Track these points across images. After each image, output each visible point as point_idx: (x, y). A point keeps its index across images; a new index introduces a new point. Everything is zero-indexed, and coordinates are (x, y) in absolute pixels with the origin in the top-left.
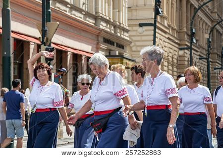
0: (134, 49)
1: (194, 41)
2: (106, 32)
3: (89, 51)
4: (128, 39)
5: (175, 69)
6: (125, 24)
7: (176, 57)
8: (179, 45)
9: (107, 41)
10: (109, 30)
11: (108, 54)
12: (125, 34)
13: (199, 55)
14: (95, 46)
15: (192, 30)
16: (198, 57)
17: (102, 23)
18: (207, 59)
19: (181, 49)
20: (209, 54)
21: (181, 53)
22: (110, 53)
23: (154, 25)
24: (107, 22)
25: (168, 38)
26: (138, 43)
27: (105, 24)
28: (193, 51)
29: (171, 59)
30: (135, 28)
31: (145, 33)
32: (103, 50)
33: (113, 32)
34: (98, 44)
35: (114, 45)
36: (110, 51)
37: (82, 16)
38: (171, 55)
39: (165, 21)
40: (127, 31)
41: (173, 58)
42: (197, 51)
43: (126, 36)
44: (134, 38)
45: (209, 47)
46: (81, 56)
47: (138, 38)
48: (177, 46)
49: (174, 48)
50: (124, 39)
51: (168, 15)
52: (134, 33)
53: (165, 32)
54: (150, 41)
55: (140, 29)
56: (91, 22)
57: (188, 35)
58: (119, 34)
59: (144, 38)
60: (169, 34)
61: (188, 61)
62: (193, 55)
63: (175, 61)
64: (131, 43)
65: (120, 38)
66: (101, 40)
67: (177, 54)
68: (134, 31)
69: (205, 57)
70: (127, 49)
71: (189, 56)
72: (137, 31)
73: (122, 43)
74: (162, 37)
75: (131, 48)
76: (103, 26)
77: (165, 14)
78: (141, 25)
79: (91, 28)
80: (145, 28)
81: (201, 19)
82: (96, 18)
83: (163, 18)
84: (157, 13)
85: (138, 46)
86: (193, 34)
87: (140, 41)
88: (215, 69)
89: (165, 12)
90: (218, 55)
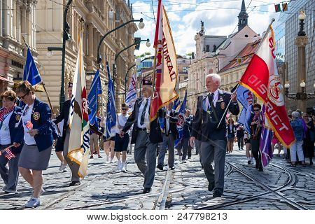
1: (101, 67)
2: (15, 54)
4: (37, 62)
6: (34, 48)
8: (87, 70)
9: (16, 64)
10: (17, 53)
11: (16, 77)
12: (34, 57)
14: (2, 68)
15: (98, 56)
16: (104, 83)
17: (10, 46)
19: (88, 74)
20: (114, 79)
21: (89, 77)
22: (18, 76)
23: (63, 50)
24: (16, 45)
26: (46, 67)
27: (13, 47)
30: (43, 52)
31: (54, 58)
32: (11, 73)
33: (21, 55)
34: (6, 66)
36: (18, 73)
39: (73, 47)
40: (36, 55)
42: (103, 77)
44: (42, 62)
45: (114, 72)
47: (47, 62)
51: (76, 41)
52: (42, 57)
53: (73, 58)
54: (58, 65)
55: (49, 54)
57: (95, 61)
59: (52, 62)
64: (40, 66)
66: (10, 62)
68: (43, 55)
72: (46, 55)
74: (70, 63)
77: (73, 40)
78: (50, 49)
80: (54, 52)
81: (107, 47)
82: (5, 40)
83: (71, 43)
84: (66, 38)
85: (47, 70)
86: (99, 61)
87: (49, 65)
88: (120, 94)
89: (73, 38)
90: (122, 81)
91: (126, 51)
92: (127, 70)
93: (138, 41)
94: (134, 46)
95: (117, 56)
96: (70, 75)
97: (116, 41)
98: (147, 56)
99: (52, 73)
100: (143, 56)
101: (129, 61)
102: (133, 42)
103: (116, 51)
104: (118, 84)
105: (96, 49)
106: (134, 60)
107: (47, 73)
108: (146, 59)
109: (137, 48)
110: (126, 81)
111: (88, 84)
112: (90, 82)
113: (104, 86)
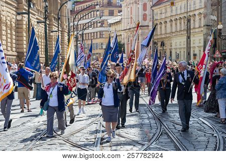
1: (32, 6)
5: (14, 33)
7: (14, 20)
13: (37, 19)
16: (36, 20)
18: (45, 22)
19: (19, 14)
20: (45, 18)
21: (19, 17)
25: (6, 2)
28: (30, 14)
29: (9, 23)
38: (9, 18)
41: (11, 22)
42: (34, 15)
45: (46, 11)
48: (14, 9)
49: (12, 12)
61: (26, 25)
62: (31, 18)
63: (14, 25)
67: (15, 17)
71: (27, 20)
88: (52, 32)
90: (54, 18)
92: (59, 5)
104: (50, 21)
110: (59, 18)
111: (20, 22)
112: (22, 20)
113: (36, 23)
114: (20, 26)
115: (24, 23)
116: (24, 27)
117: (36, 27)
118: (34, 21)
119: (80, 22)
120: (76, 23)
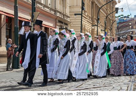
0: (72, 26)
1: (99, 22)
2: (60, 18)
3: (52, 26)
4: (69, 21)
6: (68, 14)
7: (90, 29)
8: (92, 24)
9: (60, 22)
10: (61, 17)
11: (60, 28)
12: (68, 19)
13: (101, 29)
14: (54, 24)
15: (98, 17)
16: (101, 30)
17: (58, 13)
18: (105, 31)
19: (93, 26)
20: (105, 28)
21: (93, 28)
22: (61, 27)
23: (81, 15)
24: (60, 13)
25: (87, 21)
26: (73, 23)
27: (59, 14)
28: (98, 27)
29: (88, 30)
30: (72, 16)
31: (77, 18)
32: (58, 26)
33: (63, 17)
34: (56, 23)
35: (63, 24)
36: (61, 26)
37: (49, 10)
38: (88, 28)
39: (86, 13)
40: (69, 17)
41: (89, 30)
42: (100, 27)
43: (68, 20)
44: (72, 21)
45: (105, 25)
46: (48, 28)
48: (91, 24)
49: (90, 25)
50: (67, 21)
51: (87, 10)
52: (72, 18)
53: (86, 18)
55: (75, 17)
56: (53, 13)
57: (96, 20)
58: (65, 19)
60: (88, 19)
62: (98, 29)
63: (91, 32)
64: (71, 23)
65: (66, 20)
66: (57, 21)
67: (91, 28)
68: (72, 17)
69: (103, 30)
70: (69, 25)
71: (97, 29)
72: (73, 17)
73: (66, 23)
74: (84, 20)
75: (71, 25)
76: (58, 15)
77: (86, 10)
78: (75, 15)
79: (53, 16)
80: (77, 16)
81: (102, 12)
82: (55, 11)
83: (85, 12)
84: (83, 9)
85: (74, 24)
86: (98, 19)
87: (75, 22)
88: (108, 35)
89: (86, 9)
90: (109, 29)
91: (111, 14)
92: (111, 23)
93: (117, 9)
94: (115, 12)
95: (107, 17)
96: (85, 26)
97: (106, 10)
98: (121, 17)
99: (76, 25)
100: (119, 16)
101: (112, 19)
102: (114, 10)
103: (106, 15)
105: (97, 14)
106: (115, 19)
107: (74, 25)
108: (121, 18)
109: (117, 12)
110: (111, 29)
111: (93, 30)
112: (94, 29)
113: (100, 31)
114: (93, 32)
115: (95, 31)
116: (95, 32)
117: (100, 33)
118: (99, 30)
119: (121, 32)
120: (119, 33)
